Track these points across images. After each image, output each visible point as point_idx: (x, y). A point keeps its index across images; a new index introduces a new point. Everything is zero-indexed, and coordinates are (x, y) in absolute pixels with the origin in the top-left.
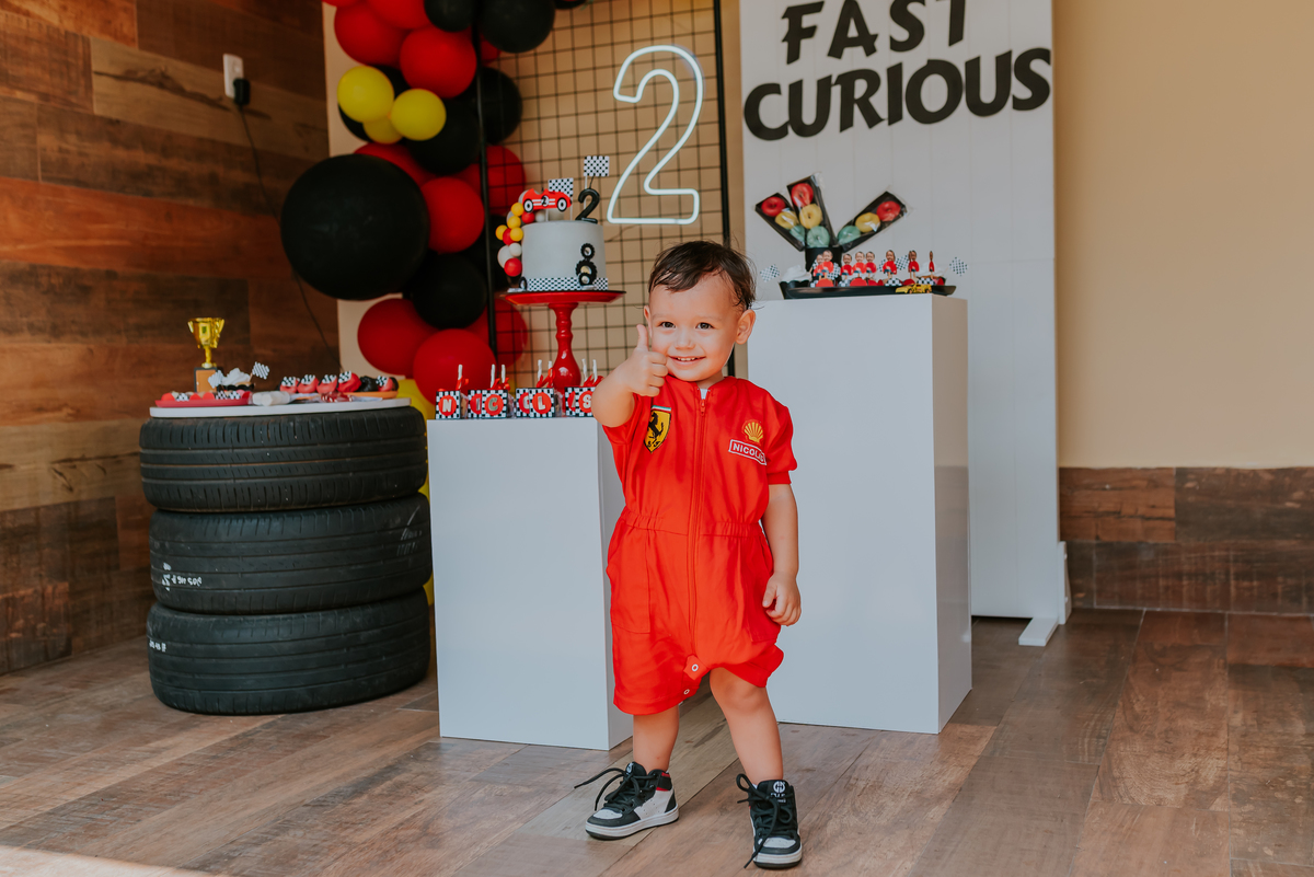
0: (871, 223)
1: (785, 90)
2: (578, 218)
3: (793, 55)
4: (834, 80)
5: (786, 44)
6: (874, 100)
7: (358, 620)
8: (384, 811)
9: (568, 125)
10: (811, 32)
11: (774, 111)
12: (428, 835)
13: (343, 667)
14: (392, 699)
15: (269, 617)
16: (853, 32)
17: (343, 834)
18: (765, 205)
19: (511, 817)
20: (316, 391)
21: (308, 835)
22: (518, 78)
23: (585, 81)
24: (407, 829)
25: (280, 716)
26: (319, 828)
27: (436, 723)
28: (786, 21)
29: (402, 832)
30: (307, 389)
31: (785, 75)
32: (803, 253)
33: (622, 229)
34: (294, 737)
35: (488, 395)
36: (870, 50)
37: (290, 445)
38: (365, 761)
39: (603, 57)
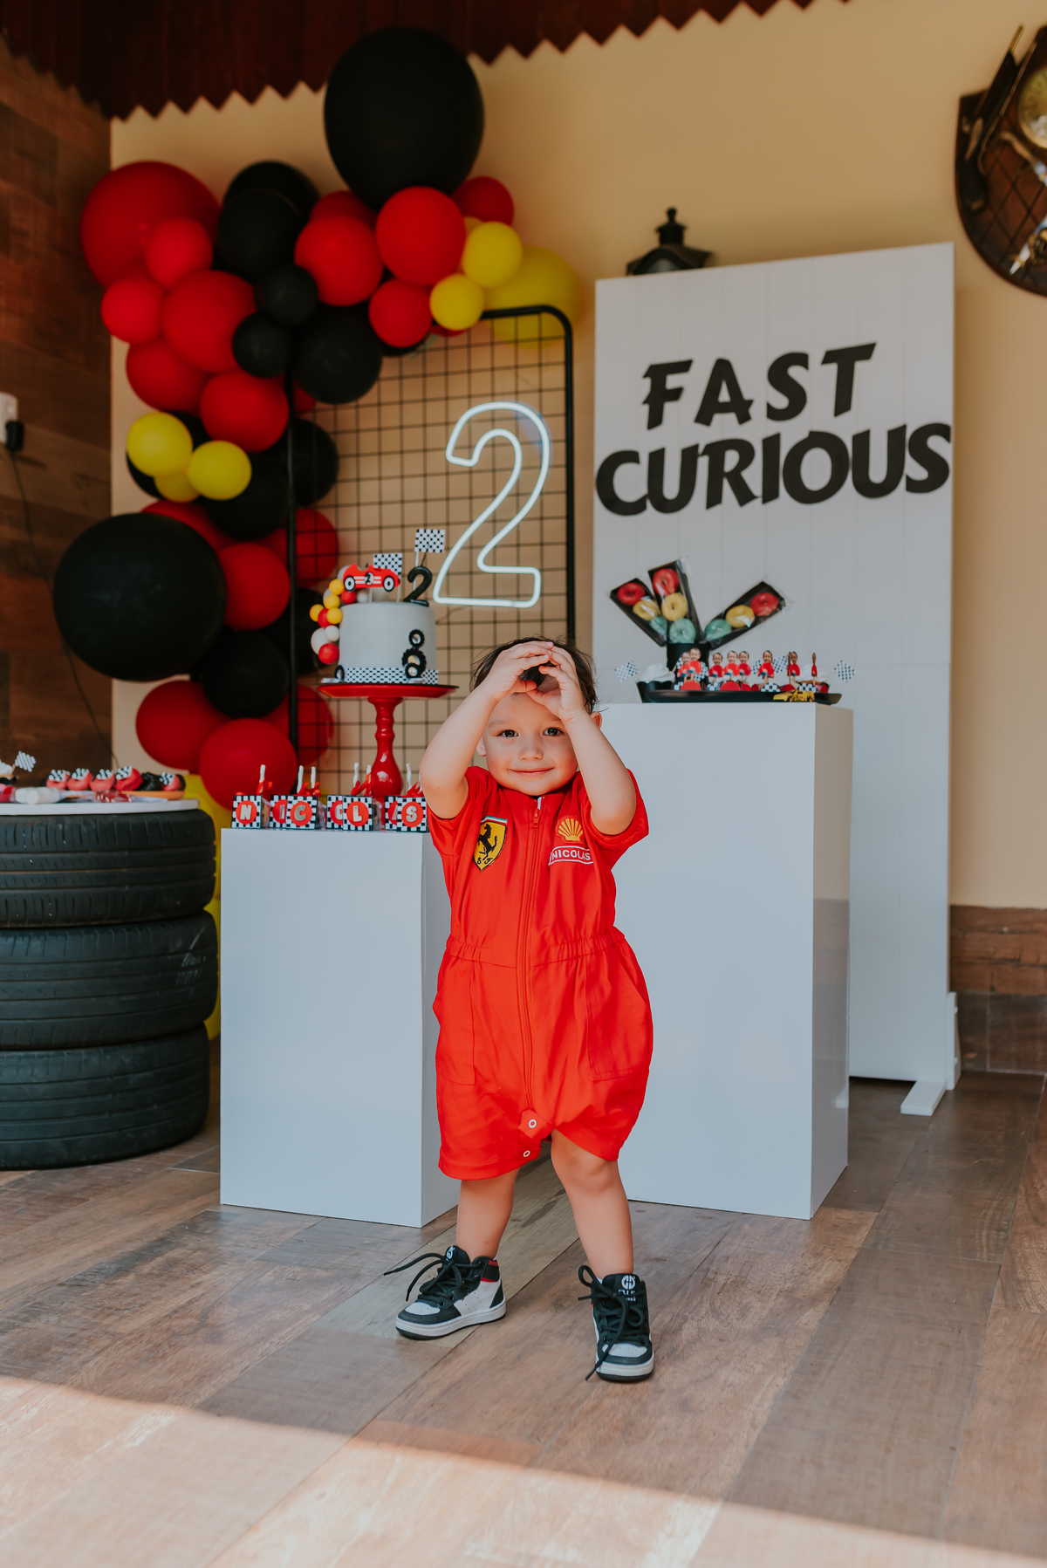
0: (743, 617)
1: (644, 459)
2: (407, 600)
3: (655, 420)
4: (701, 449)
5: (646, 408)
6: (746, 474)
7: (127, 1061)
8: (154, 1295)
9: (391, 489)
10: (676, 394)
11: (631, 483)
12: (206, 1327)
13: (106, 1116)
14: (162, 1155)
15: (22, 1054)
16: (724, 396)
17: (106, 1322)
18: (621, 592)
19: (306, 1307)
20: (89, 788)
21: (64, 1322)
22: (336, 432)
23: (413, 438)
24: (182, 1318)
25: (29, 1173)
26: (77, 1313)
27: (214, 1187)
28: (648, 381)
29: (176, 1322)
30: (78, 785)
31: (646, 442)
32: (664, 649)
33: (449, 610)
34: (45, 1199)
35: (295, 802)
36: (744, 417)
37: (58, 852)
38: (131, 1232)
39: (435, 412)
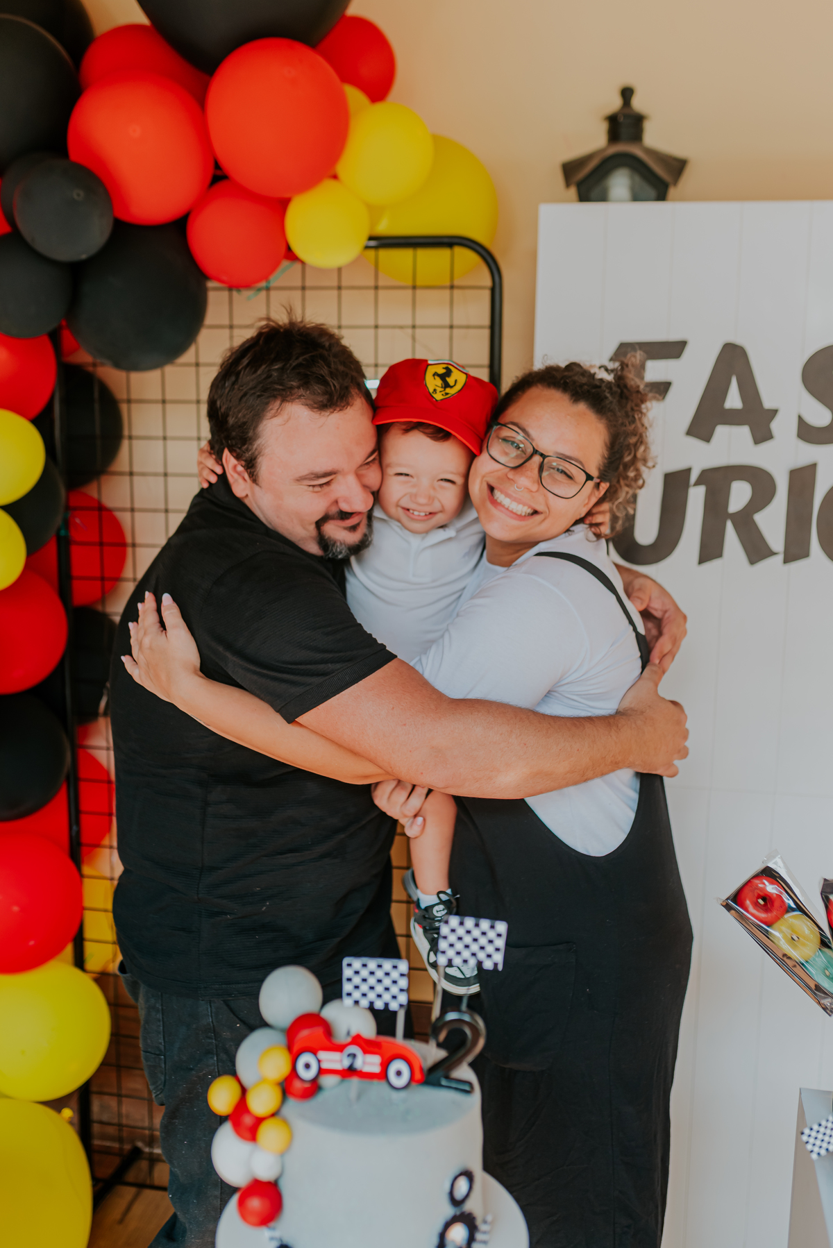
4: (694, 477)
6: (760, 518)
10: (660, 391)
16: (733, 400)
22: (129, 401)
36: (762, 435)
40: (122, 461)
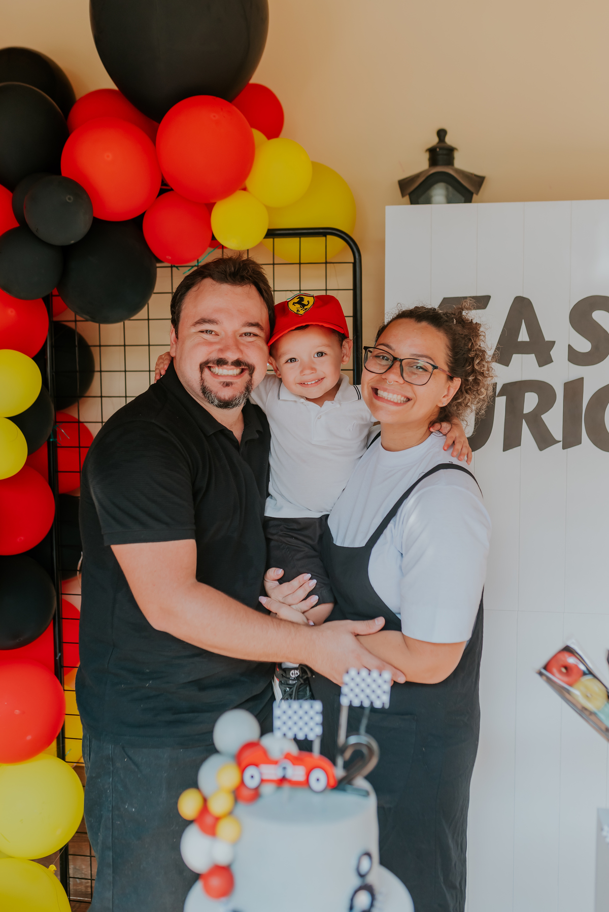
6: (546, 418)
16: (523, 336)
22: (100, 346)
36: (544, 359)
40: (95, 388)
